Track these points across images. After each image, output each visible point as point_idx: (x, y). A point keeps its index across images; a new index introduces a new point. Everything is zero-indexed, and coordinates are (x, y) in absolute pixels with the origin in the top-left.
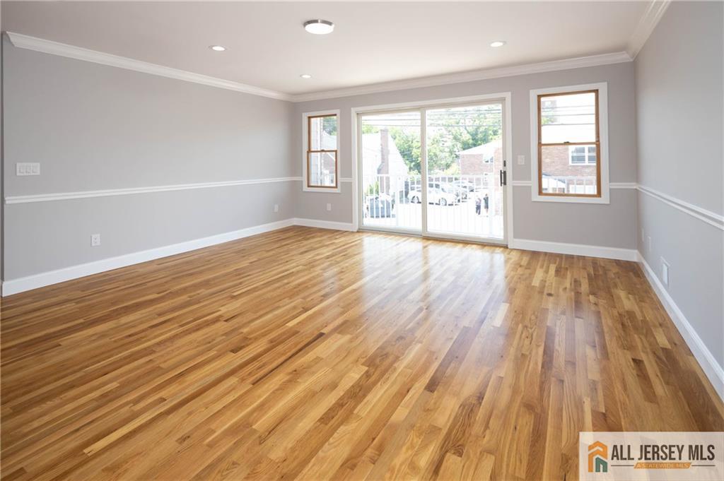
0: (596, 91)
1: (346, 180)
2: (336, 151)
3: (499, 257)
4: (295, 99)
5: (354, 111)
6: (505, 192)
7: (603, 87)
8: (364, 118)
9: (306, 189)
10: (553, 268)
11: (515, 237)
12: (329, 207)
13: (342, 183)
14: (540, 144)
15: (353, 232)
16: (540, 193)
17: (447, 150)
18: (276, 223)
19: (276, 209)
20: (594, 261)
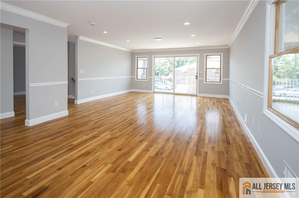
0: (221, 55)
1: (151, 77)
2: (147, 68)
3: (194, 99)
4: (133, 52)
5: (153, 56)
6: (197, 81)
7: (222, 54)
8: (156, 58)
9: (136, 80)
10: (209, 99)
11: (199, 93)
12: (144, 85)
13: (148, 78)
14: (206, 68)
15: (152, 93)
16: (206, 81)
17: (167, 68)
18: (126, 91)
19: (128, 86)
20: (218, 98)
